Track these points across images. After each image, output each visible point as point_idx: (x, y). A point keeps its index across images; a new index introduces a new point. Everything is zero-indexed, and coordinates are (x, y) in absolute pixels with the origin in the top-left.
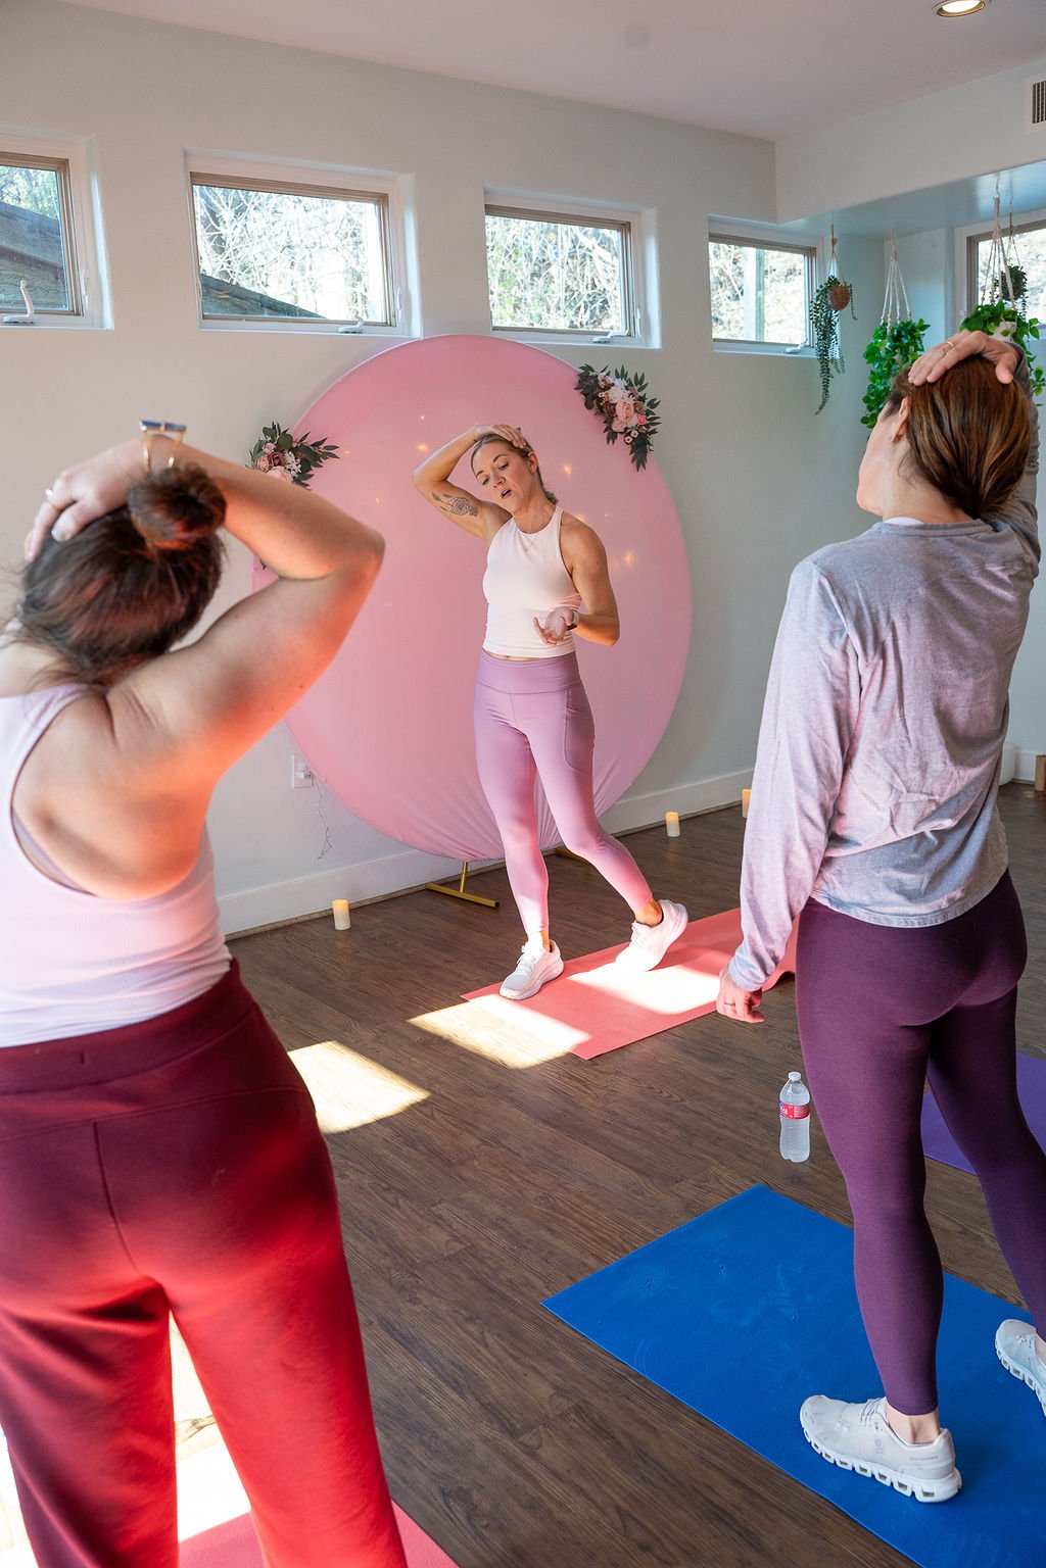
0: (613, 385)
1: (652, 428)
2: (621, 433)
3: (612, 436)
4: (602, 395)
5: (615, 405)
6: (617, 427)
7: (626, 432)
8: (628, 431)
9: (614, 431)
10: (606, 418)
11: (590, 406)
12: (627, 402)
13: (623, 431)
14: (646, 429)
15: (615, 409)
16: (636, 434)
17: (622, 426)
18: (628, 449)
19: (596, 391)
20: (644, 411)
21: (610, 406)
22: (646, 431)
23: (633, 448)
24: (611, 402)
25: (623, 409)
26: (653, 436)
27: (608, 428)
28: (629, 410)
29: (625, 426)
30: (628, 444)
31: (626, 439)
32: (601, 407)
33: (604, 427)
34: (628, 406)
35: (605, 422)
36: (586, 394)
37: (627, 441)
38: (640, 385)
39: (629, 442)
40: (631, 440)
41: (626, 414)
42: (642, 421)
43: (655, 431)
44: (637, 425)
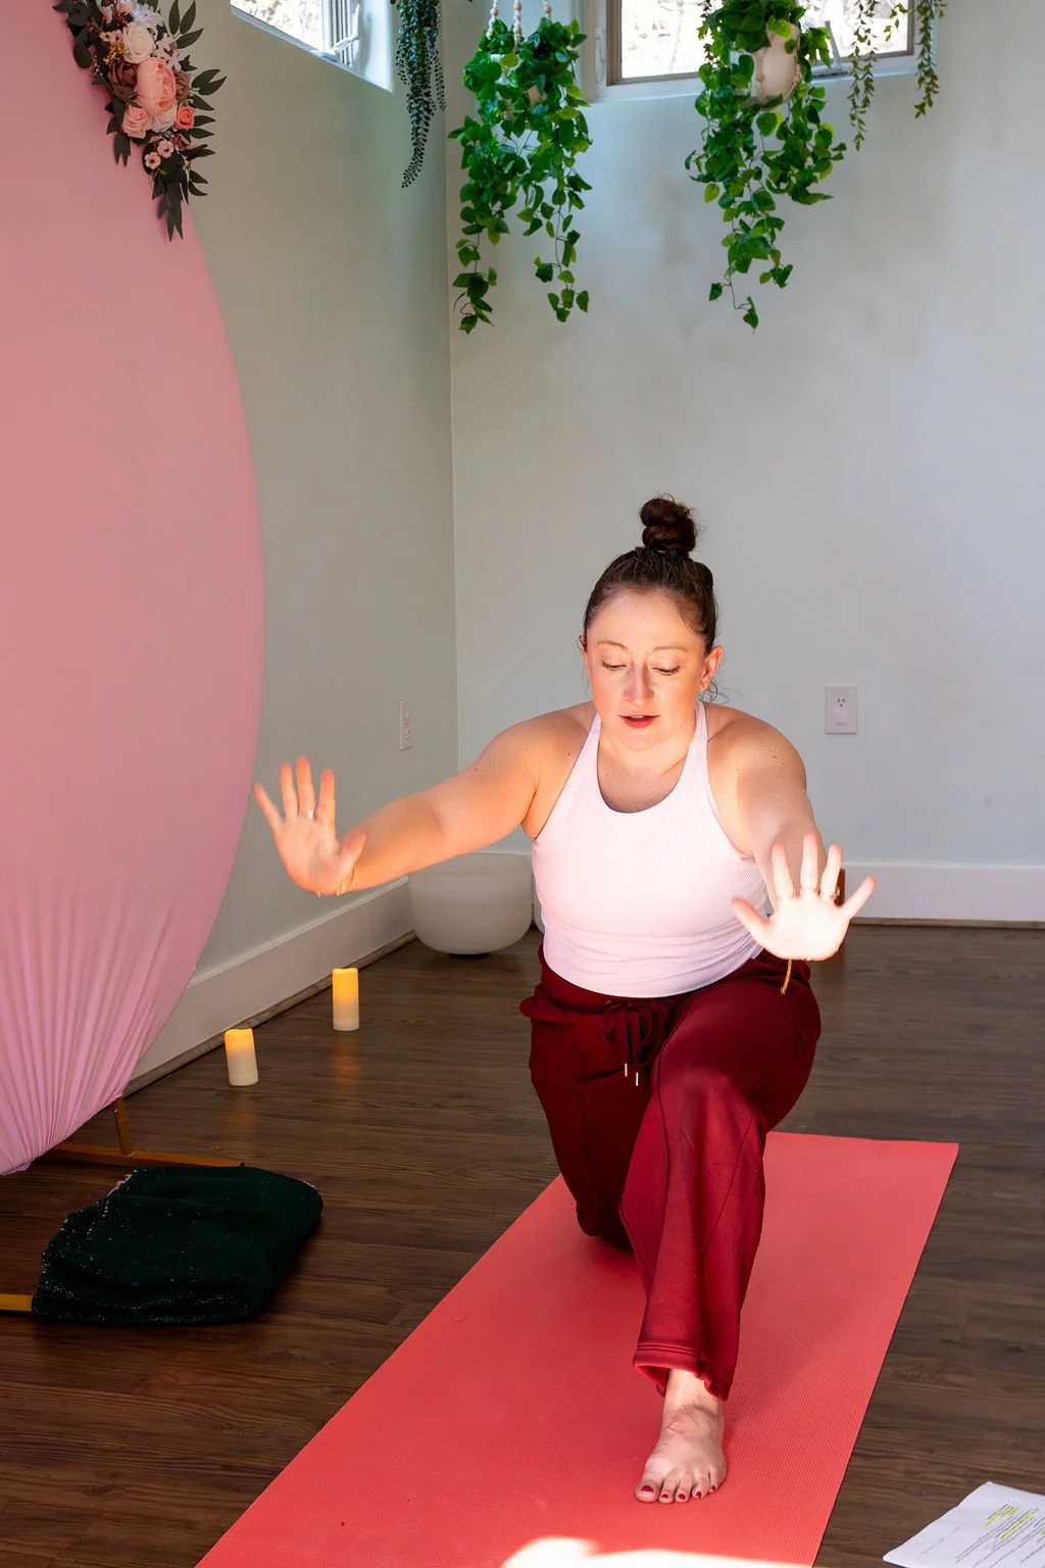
0: (130, 18)
1: (195, 143)
2: (138, 141)
3: (123, 145)
4: (110, 37)
5: (135, 66)
6: (134, 123)
7: (148, 144)
8: (153, 139)
9: (126, 134)
10: (113, 97)
11: (82, 61)
12: (160, 66)
13: (143, 136)
14: (187, 142)
15: (135, 78)
16: (167, 150)
17: (143, 125)
18: (146, 184)
19: (94, 23)
20: (189, 97)
21: (125, 68)
22: (184, 145)
23: (156, 181)
24: (127, 59)
25: (153, 84)
26: (197, 165)
27: (115, 125)
28: (165, 92)
29: (148, 127)
30: (148, 170)
31: (147, 157)
32: (105, 69)
33: (107, 117)
34: (167, 75)
35: (109, 108)
36: (75, 30)
37: (148, 164)
38: (182, 32)
39: (153, 167)
40: (158, 163)
41: (159, 100)
42: (182, 123)
43: (202, 152)
44: (171, 129)
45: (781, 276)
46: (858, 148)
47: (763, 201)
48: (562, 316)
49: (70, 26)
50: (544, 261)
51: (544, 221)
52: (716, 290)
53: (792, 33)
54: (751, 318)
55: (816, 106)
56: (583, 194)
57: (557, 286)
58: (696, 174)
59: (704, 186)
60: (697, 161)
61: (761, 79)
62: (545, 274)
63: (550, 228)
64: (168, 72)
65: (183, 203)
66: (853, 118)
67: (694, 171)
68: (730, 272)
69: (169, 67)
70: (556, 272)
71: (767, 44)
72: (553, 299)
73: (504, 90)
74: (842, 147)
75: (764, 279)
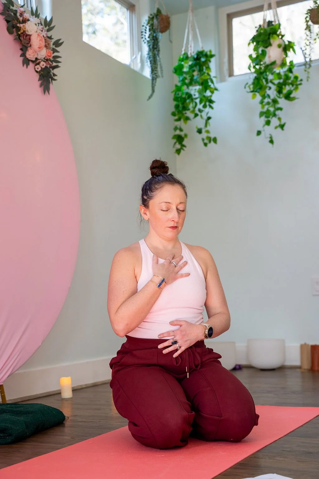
0: (28, 20)
1: (54, 64)
2: (32, 61)
3: (26, 62)
4: (21, 26)
5: (30, 35)
6: (30, 55)
7: (36, 62)
8: (38, 61)
9: (28, 59)
10: (23, 45)
11: (10, 32)
12: (38, 35)
13: (34, 59)
14: (51, 64)
15: (30, 39)
16: (43, 65)
17: (34, 56)
18: (37, 76)
19: (16, 21)
20: (51, 48)
21: (26, 36)
22: (51, 65)
23: (40, 76)
24: (27, 33)
25: (36, 42)
26: (56, 71)
27: (23, 55)
28: (40, 44)
29: (36, 56)
30: (37, 72)
31: (36, 67)
32: (19, 36)
33: (20, 52)
34: (41, 38)
35: (21, 49)
36: (8, 22)
37: (36, 69)
38: (48, 27)
39: (38, 70)
40: (40, 69)
41: (38, 46)
42: (48, 56)
43: (57, 67)
44: (44, 58)
45: (282, 126)
46: (308, 80)
47: (275, 101)
48: (206, 145)
49: (6, 20)
50: (199, 127)
51: (199, 114)
52: (259, 133)
53: (280, 42)
54: (271, 142)
55: (291, 67)
56: (213, 105)
57: (204, 135)
58: (249, 91)
59: (251, 94)
60: (249, 87)
61: (269, 57)
62: (200, 131)
63: (201, 116)
64: (41, 37)
65: (51, 84)
66: (305, 71)
67: (248, 90)
68: (264, 126)
69: (42, 35)
70: (203, 131)
71: (270, 45)
72: (203, 140)
73: (185, 73)
74: (301, 80)
75: (276, 128)
